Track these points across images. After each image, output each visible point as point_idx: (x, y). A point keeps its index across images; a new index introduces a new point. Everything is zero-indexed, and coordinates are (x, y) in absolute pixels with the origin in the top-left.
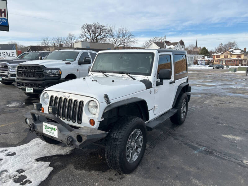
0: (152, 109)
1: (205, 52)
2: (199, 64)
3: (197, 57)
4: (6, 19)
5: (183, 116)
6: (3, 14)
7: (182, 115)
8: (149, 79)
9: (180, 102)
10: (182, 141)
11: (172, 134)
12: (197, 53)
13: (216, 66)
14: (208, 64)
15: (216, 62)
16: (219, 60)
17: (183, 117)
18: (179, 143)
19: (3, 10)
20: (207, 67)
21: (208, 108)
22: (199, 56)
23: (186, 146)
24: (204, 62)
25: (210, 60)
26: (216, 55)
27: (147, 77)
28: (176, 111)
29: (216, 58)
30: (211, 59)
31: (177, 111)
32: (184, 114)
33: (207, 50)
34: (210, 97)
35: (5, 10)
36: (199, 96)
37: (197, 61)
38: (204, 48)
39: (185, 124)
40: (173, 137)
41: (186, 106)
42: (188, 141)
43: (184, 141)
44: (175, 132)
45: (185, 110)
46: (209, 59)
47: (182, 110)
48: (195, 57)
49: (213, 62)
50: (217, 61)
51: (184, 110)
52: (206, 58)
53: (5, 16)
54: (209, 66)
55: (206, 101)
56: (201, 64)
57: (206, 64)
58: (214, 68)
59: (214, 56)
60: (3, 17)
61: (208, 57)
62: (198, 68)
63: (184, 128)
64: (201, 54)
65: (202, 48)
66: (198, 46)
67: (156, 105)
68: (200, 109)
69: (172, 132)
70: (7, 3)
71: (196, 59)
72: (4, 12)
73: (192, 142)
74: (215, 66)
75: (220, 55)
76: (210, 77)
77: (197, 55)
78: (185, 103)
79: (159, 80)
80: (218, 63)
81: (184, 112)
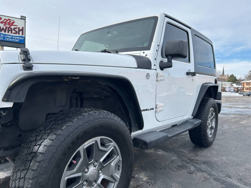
0: (153, 109)
1: (233, 79)
2: (226, 92)
3: (225, 84)
4: (23, 37)
5: (211, 134)
6: (21, 32)
7: (209, 132)
8: (146, 55)
9: (206, 109)
10: (210, 174)
11: (192, 161)
12: (225, 80)
13: (247, 93)
14: (237, 92)
15: (246, 90)
16: (250, 87)
17: (211, 136)
18: (205, 178)
19: (21, 28)
20: (237, 94)
21: (248, 129)
22: (227, 83)
23: (218, 183)
24: (232, 89)
25: (239, 88)
26: (246, 83)
27: (144, 53)
28: (198, 122)
29: (246, 85)
30: (241, 86)
31: (201, 123)
32: (213, 131)
33: (235, 78)
34: (247, 118)
35: (23, 28)
36: (232, 116)
37: (224, 88)
38: (232, 76)
39: (215, 146)
40: (193, 165)
41: (214, 120)
42: (221, 175)
43: (214, 173)
44: (197, 158)
45: (214, 125)
46: (238, 86)
47: (209, 125)
48: (222, 85)
49: (243, 89)
50: (248, 89)
51: (212, 124)
52: (235, 85)
53: (23, 34)
54: (238, 93)
55: (242, 122)
56: (230, 91)
57: (234, 91)
58: (244, 96)
59: (244, 83)
60: (21, 35)
61: (236, 85)
62: (227, 95)
63: (214, 152)
64: (229, 81)
65: (229, 76)
66: (225, 74)
67: (160, 104)
68: (236, 129)
69: (193, 158)
70: (25, 22)
71: (224, 86)
72: (22, 30)
73: (230, 177)
74: (245, 94)
75: (250, 83)
76: (241, 101)
77: (224, 83)
78: (214, 114)
79: (166, 60)
80: (248, 91)
81: (212, 128)
